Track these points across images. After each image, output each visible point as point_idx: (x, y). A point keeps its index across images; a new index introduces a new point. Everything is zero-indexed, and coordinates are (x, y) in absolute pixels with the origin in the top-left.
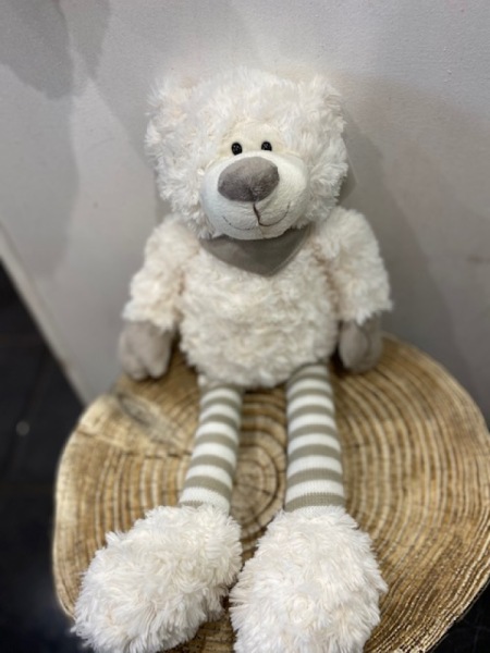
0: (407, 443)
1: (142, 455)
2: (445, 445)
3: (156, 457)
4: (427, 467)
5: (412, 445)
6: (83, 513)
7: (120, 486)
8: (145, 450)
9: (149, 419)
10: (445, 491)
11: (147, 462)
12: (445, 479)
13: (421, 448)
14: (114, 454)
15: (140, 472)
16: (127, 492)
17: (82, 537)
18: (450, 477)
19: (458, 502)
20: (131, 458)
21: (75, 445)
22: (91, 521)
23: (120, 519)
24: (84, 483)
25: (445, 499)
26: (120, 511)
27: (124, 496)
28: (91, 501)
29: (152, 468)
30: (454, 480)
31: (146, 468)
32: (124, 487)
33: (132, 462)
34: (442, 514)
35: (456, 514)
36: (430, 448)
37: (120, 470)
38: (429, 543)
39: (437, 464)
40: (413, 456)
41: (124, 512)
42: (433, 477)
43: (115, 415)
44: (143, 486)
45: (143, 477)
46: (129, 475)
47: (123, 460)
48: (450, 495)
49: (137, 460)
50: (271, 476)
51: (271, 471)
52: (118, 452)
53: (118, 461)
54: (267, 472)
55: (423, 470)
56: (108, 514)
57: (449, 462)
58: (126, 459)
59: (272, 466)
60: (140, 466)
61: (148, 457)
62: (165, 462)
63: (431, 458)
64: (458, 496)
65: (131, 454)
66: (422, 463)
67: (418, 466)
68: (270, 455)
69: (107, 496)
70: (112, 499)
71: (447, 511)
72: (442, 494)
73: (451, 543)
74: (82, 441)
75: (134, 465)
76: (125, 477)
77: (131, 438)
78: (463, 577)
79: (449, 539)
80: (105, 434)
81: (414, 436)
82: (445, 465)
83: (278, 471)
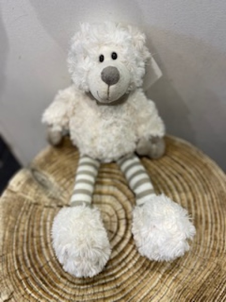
0: (193, 207)
1: (43, 205)
2: (215, 210)
3: (51, 207)
4: (204, 221)
5: (196, 208)
6: (6, 238)
7: (29, 223)
8: (44, 202)
9: (48, 184)
10: (213, 238)
11: (45, 209)
12: (214, 230)
13: (201, 211)
14: (27, 203)
15: (41, 216)
16: (33, 226)
17: (5, 252)
18: (216, 229)
19: (220, 244)
20: (36, 206)
21: (6, 198)
22: (11, 243)
23: (27, 242)
24: (9, 220)
25: (213, 242)
26: (28, 237)
27: (31, 229)
28: (12, 231)
29: (48, 213)
30: (219, 231)
31: (44, 213)
32: (31, 224)
33: (37, 209)
34: (211, 250)
35: (218, 251)
36: (206, 211)
37: (29, 213)
38: (202, 268)
39: (210, 220)
41: (30, 238)
42: (207, 228)
43: (29, 181)
44: (42, 223)
45: (42, 218)
46: (34, 216)
47: (31, 208)
48: (216, 239)
49: (40, 207)
50: (114, 222)
51: (115, 219)
52: (29, 202)
53: (29, 208)
55: (201, 223)
56: (20, 239)
57: (216, 219)
58: (34, 207)
59: (115, 216)
60: (41, 211)
61: (46, 207)
62: (55, 210)
63: (206, 216)
64: (220, 240)
65: (36, 204)
66: (201, 218)
67: (199, 220)
68: (114, 209)
69: (21, 229)
70: (24, 231)
71: (214, 249)
72: (211, 239)
73: (215, 269)
74: (10, 195)
75: (38, 211)
76: (32, 217)
77: (37, 195)
78: (221, 290)
79: (214, 266)
80: (23, 192)
81: (197, 203)
82: (214, 221)
83: (119, 219)
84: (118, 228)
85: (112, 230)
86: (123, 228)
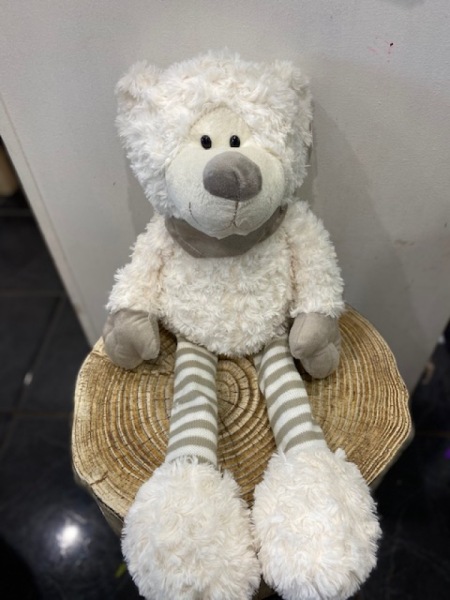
1: (140, 373)
2: (365, 378)
3: (151, 375)
4: (351, 391)
6: (94, 411)
7: (123, 394)
10: (362, 408)
11: (143, 378)
12: (363, 401)
13: (348, 380)
14: (119, 370)
15: (138, 386)
16: (128, 398)
17: (93, 428)
18: (367, 400)
19: (370, 417)
20: (132, 374)
21: (89, 364)
22: (100, 417)
23: (122, 417)
24: (96, 390)
25: (361, 414)
26: (122, 411)
27: (125, 401)
28: (100, 403)
29: (147, 383)
30: (369, 402)
31: (142, 382)
32: (125, 395)
33: (132, 377)
34: (358, 424)
35: (368, 425)
37: (122, 383)
38: (346, 443)
39: (359, 390)
40: (341, 384)
41: (125, 412)
42: (354, 399)
44: (140, 395)
45: (140, 388)
46: (129, 387)
47: (125, 376)
48: (365, 411)
49: (137, 376)
50: (235, 392)
51: (236, 389)
53: (122, 376)
54: (232, 389)
55: (347, 394)
56: (113, 413)
57: (367, 390)
58: (128, 375)
60: (138, 380)
61: (145, 375)
62: (157, 378)
63: (355, 386)
64: (371, 412)
65: (131, 371)
66: (348, 389)
67: (344, 391)
68: (235, 377)
69: (112, 401)
70: (116, 403)
71: (362, 422)
72: (359, 411)
73: (362, 443)
74: (95, 361)
76: (126, 388)
78: (368, 466)
79: (361, 440)
81: (343, 369)
82: (364, 391)
83: (240, 389)
84: (240, 399)
85: (232, 401)
86: (246, 400)
